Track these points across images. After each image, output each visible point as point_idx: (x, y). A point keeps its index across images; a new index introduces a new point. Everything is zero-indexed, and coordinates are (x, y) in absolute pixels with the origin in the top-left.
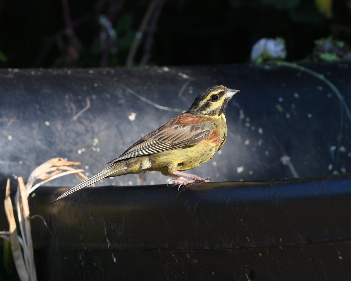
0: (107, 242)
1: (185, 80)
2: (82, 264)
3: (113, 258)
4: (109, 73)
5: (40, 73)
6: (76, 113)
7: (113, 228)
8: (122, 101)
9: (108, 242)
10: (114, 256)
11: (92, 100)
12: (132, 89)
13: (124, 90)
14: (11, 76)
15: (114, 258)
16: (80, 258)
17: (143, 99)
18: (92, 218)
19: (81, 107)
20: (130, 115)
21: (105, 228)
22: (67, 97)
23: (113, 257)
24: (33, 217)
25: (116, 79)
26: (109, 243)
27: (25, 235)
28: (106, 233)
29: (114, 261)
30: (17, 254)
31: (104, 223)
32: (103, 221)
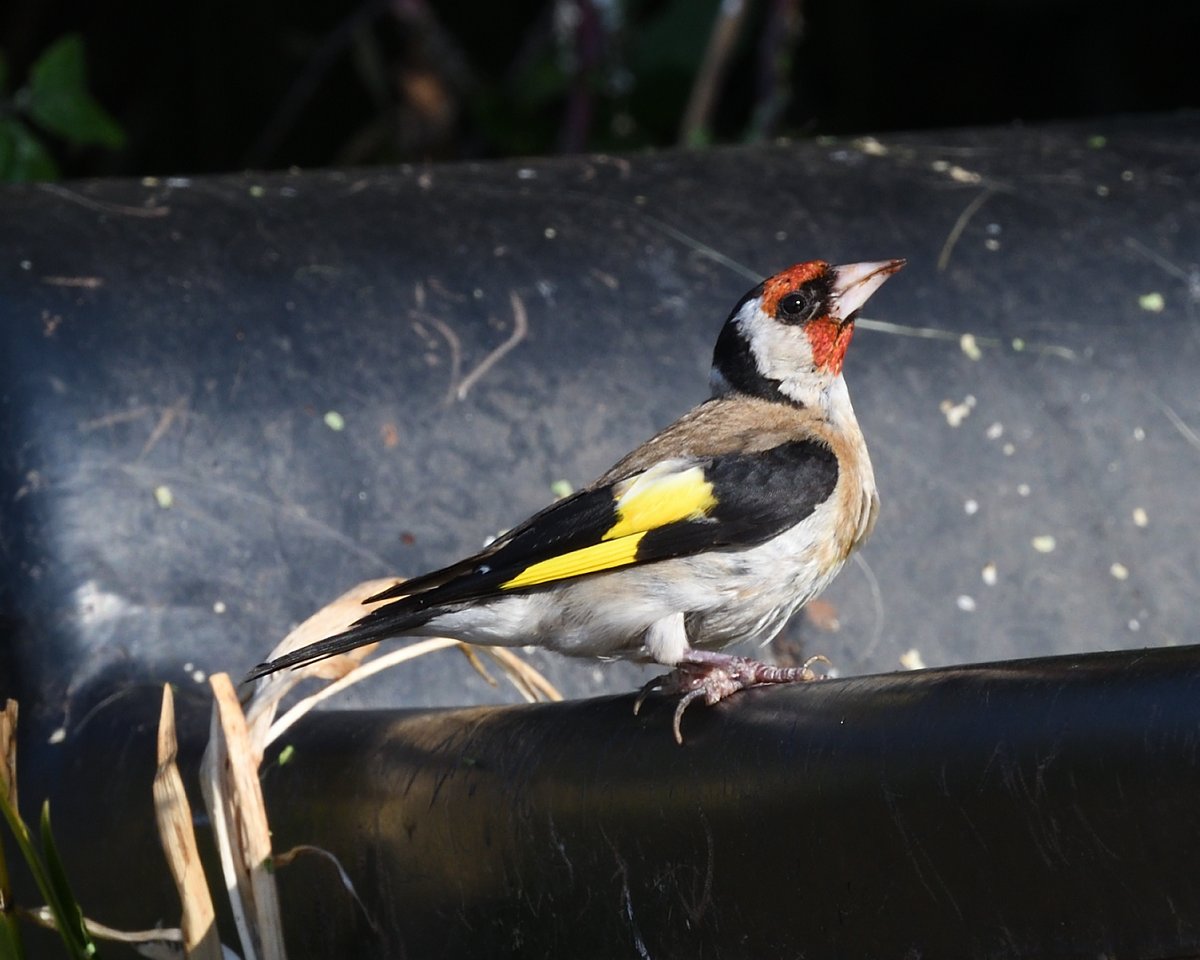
0: (637, 954)
1: (967, 191)
4: (608, 173)
5: (288, 192)
6: (466, 368)
7: (661, 887)
8: (676, 304)
9: (644, 952)
11: (534, 304)
12: (717, 245)
13: (683, 251)
14: (154, 210)
18: (562, 847)
19: (488, 340)
21: (625, 888)
22: (419, 294)
24: (288, 856)
27: (257, 942)
28: (630, 913)
31: (622, 868)
32: (617, 855)
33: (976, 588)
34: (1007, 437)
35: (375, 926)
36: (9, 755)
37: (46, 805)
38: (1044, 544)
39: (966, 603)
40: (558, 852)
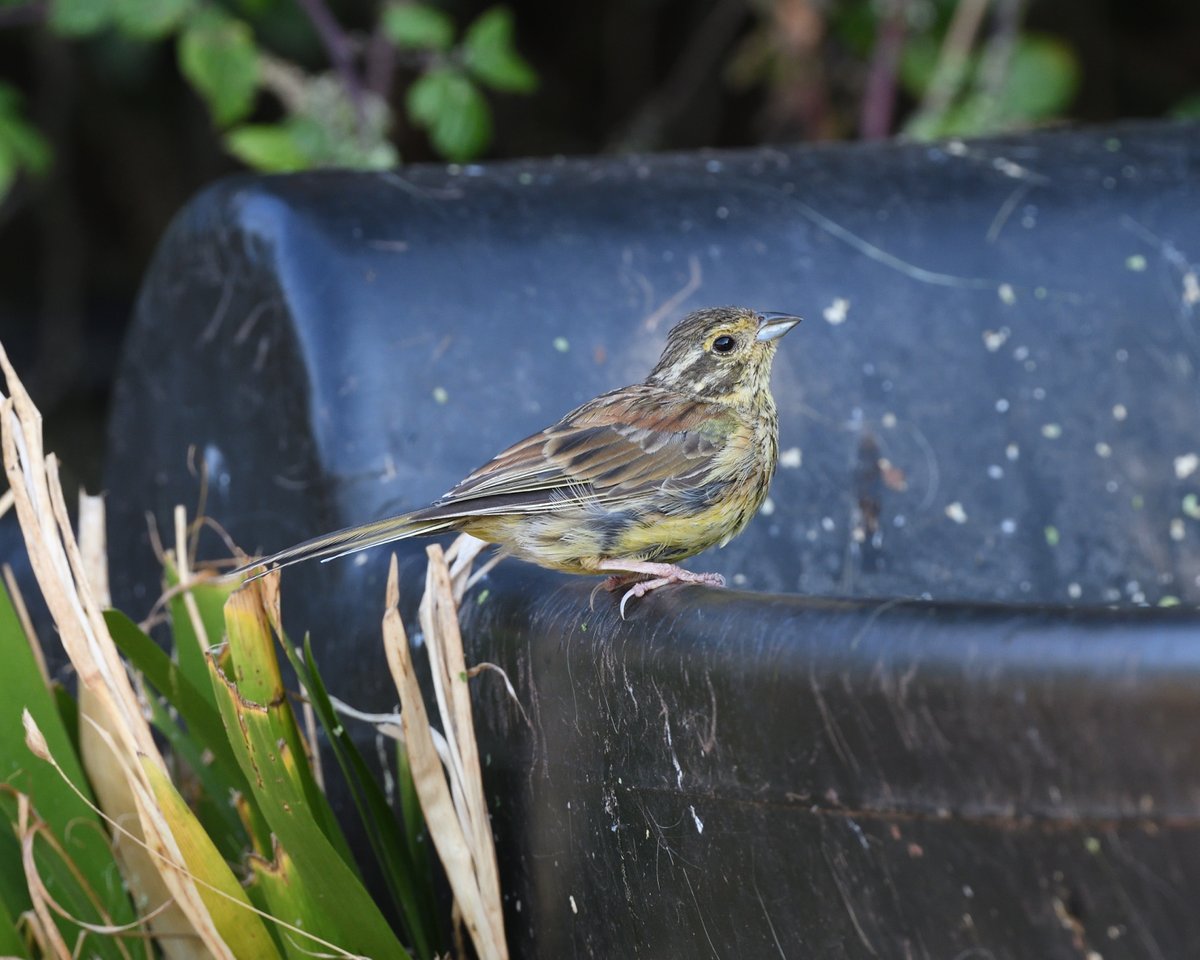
0: (674, 768)
1: (1014, 183)
2: (614, 829)
3: (694, 820)
4: (770, 166)
5: (547, 179)
6: (656, 307)
7: (687, 727)
8: (806, 263)
9: (678, 767)
10: (696, 814)
11: (707, 265)
12: (837, 220)
13: (813, 227)
14: (453, 192)
15: (697, 820)
16: (608, 809)
17: (872, 251)
18: (631, 690)
19: (669, 288)
20: (830, 305)
21: (667, 723)
22: (627, 256)
23: (694, 815)
24: (475, 670)
25: (789, 187)
26: (681, 773)
27: (455, 728)
28: (670, 740)
29: (697, 829)
30: (428, 787)
31: (665, 710)
32: (662, 701)
33: (1002, 461)
34: (1031, 357)
35: (529, 724)
36: (275, 600)
37: (307, 635)
38: (1051, 431)
39: (996, 472)
40: (629, 692)
